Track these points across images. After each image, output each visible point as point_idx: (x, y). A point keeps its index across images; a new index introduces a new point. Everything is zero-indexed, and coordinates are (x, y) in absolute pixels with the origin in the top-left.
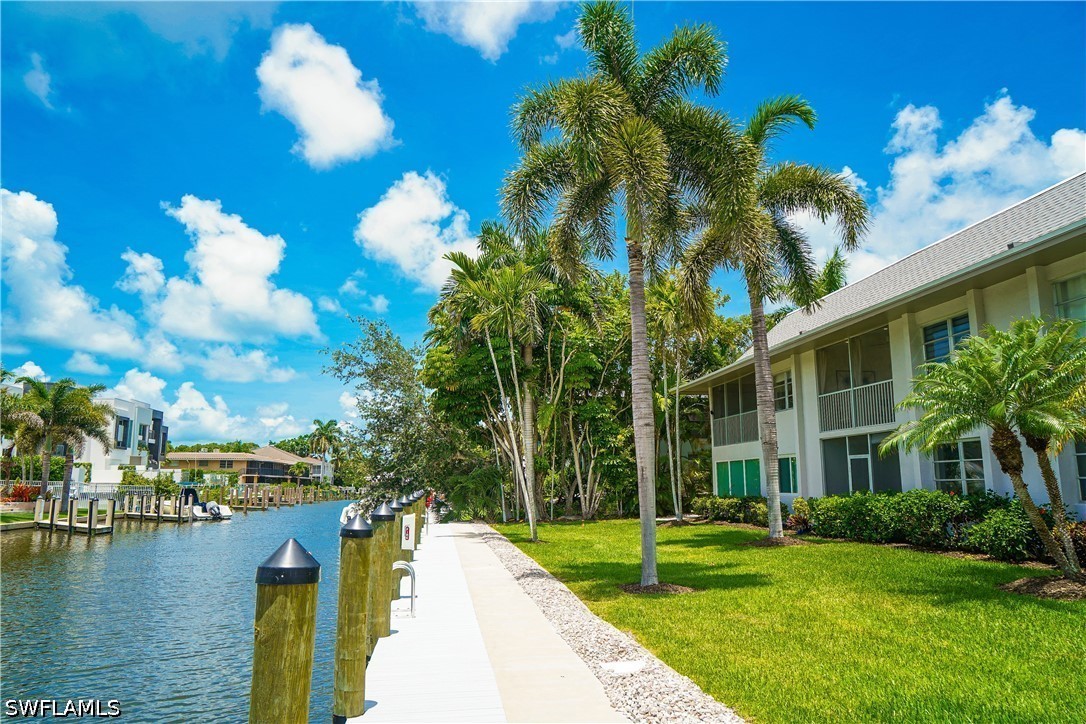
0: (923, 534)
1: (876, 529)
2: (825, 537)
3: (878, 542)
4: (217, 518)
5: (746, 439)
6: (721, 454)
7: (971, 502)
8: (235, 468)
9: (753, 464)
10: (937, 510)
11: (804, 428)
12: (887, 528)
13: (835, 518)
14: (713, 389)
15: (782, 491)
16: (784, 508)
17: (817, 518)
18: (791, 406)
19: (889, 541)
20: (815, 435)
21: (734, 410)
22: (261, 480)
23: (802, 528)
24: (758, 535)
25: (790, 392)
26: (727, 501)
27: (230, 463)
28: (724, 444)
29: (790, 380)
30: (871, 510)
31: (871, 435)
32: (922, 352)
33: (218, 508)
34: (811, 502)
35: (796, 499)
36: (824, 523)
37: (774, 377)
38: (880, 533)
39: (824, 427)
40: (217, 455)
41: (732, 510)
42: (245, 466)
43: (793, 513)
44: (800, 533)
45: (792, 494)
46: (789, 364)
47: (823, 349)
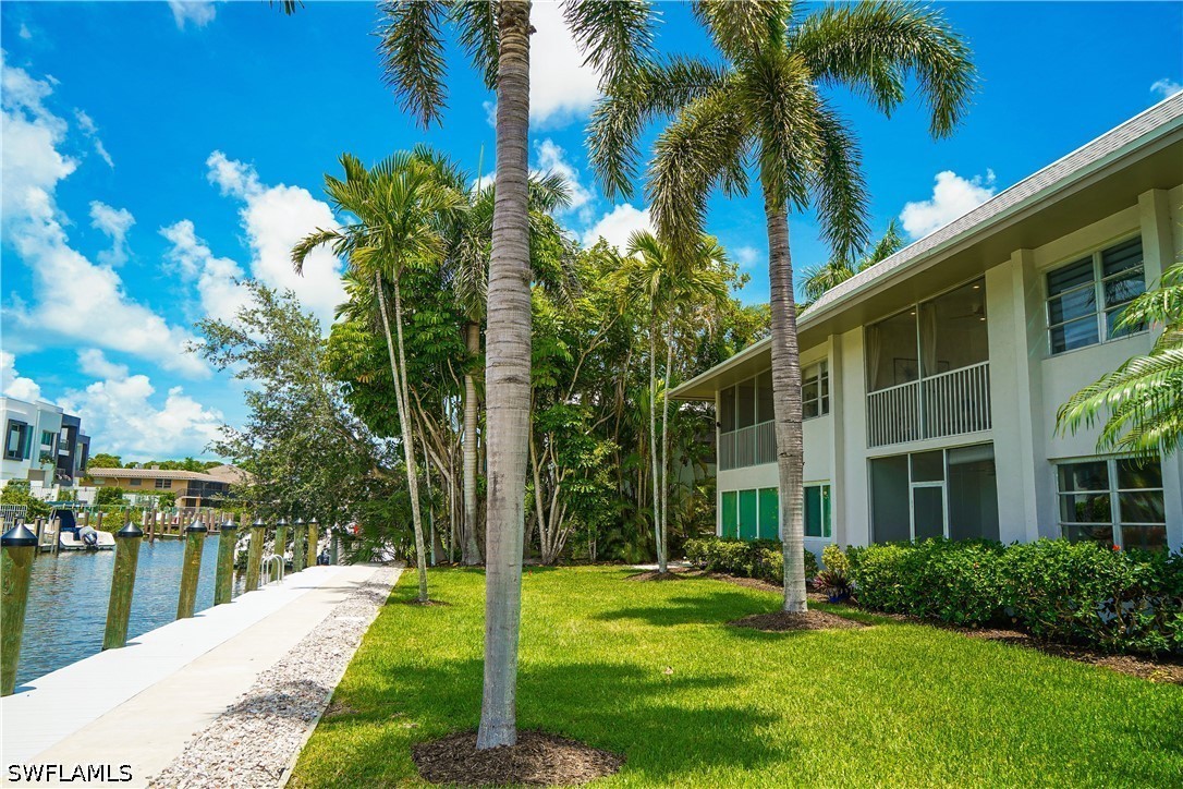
0: (1060, 621)
1: (964, 605)
2: (874, 609)
3: (966, 626)
4: (92, 548)
5: (762, 460)
6: (730, 480)
7: (1153, 566)
8: (174, 489)
9: (769, 495)
10: (1088, 580)
11: (843, 441)
12: (982, 603)
13: (891, 581)
14: (723, 394)
15: (808, 532)
16: (810, 559)
17: (862, 579)
18: (826, 410)
19: (987, 625)
20: (860, 451)
21: (747, 421)
22: (205, 503)
23: (838, 592)
24: (768, 603)
25: (826, 391)
26: (731, 546)
27: (168, 482)
28: (733, 467)
29: (825, 374)
30: (957, 572)
31: (948, 450)
32: (1043, 311)
33: (95, 536)
34: (852, 554)
35: (826, 547)
36: (873, 588)
37: (803, 372)
38: (971, 611)
39: (875, 439)
40: (156, 472)
41: (737, 559)
42: (185, 486)
43: (824, 568)
44: (834, 601)
45: (822, 539)
46: (825, 350)
47: (875, 325)
